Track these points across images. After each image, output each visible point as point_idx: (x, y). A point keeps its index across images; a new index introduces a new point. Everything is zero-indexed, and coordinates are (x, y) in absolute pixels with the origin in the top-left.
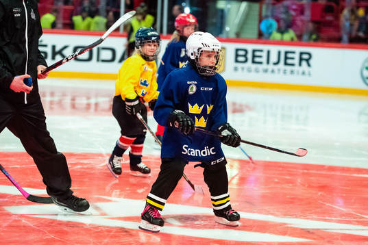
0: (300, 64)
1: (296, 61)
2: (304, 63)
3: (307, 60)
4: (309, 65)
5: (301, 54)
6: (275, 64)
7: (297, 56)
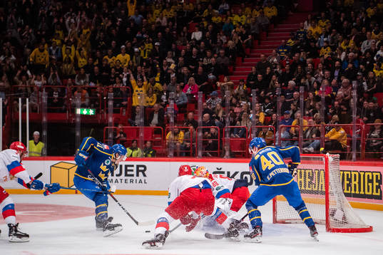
0: (138, 175)
1: (135, 173)
2: (140, 173)
3: (143, 172)
4: (145, 175)
5: (138, 166)
6: (117, 175)
7: (135, 168)
